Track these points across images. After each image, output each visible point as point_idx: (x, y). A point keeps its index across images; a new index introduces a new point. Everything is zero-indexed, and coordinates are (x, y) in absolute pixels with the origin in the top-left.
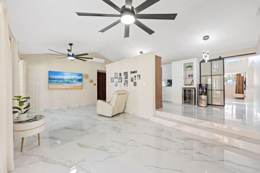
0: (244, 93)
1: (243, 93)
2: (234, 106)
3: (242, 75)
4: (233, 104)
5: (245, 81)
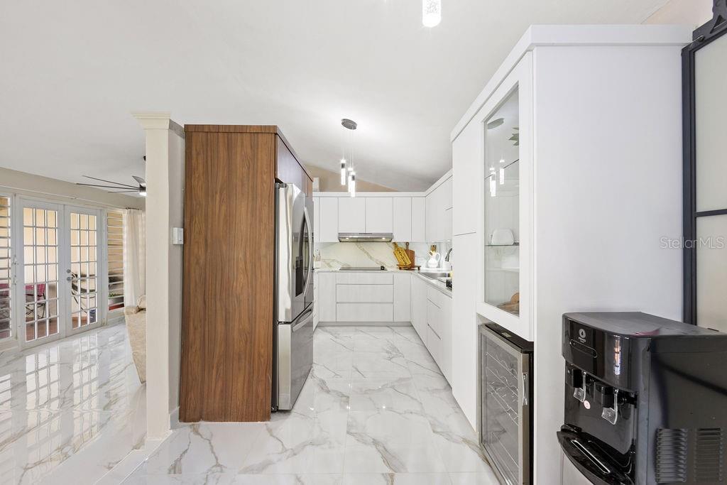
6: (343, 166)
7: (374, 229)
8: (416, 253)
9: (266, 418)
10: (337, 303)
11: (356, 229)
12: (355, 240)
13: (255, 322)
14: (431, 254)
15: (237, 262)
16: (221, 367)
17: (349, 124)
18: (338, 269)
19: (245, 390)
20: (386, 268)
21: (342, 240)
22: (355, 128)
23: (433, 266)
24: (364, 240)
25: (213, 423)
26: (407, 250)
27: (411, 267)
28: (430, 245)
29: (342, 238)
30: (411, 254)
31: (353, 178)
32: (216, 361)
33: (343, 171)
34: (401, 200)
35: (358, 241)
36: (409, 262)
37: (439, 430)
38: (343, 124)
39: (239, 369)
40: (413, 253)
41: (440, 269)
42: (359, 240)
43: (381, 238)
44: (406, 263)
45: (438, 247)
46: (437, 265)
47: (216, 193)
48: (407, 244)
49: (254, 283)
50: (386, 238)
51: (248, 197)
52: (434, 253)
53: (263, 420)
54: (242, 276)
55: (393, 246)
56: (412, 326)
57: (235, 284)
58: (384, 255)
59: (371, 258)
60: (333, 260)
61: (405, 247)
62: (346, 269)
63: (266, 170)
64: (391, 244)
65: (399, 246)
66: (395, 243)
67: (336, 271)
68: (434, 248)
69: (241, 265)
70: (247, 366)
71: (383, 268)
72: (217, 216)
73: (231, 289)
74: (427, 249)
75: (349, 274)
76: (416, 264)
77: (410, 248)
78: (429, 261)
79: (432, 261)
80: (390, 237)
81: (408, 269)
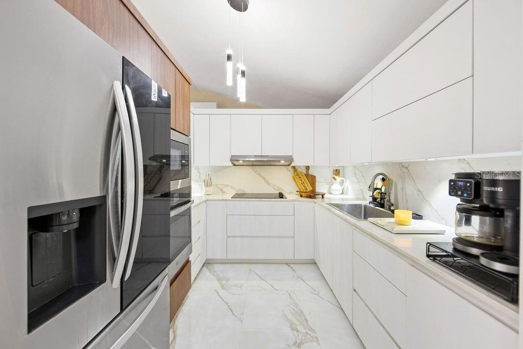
6: (229, 58)
7: (270, 151)
8: (317, 178)
10: (228, 237)
11: (252, 150)
12: (251, 164)
14: (335, 179)
18: (229, 198)
20: (285, 194)
21: (236, 163)
23: (336, 192)
24: (261, 164)
26: (307, 175)
27: (312, 195)
28: (332, 169)
29: (234, 160)
30: (312, 180)
31: (243, 73)
33: (229, 65)
34: (302, 117)
35: (253, 165)
36: (310, 188)
40: (314, 178)
41: (344, 196)
42: (255, 163)
43: (279, 161)
44: (306, 189)
45: (341, 171)
46: (341, 192)
48: (308, 168)
50: (286, 161)
52: (338, 179)
55: (292, 171)
56: (316, 263)
58: (283, 180)
59: (268, 183)
60: (227, 186)
61: (304, 171)
62: (239, 196)
64: (289, 168)
65: (299, 170)
66: (294, 167)
67: (226, 200)
68: (337, 172)
71: (281, 196)
74: (329, 174)
75: (243, 203)
76: (319, 189)
77: (311, 172)
78: (333, 187)
79: (336, 187)
80: (290, 160)
81: (310, 197)
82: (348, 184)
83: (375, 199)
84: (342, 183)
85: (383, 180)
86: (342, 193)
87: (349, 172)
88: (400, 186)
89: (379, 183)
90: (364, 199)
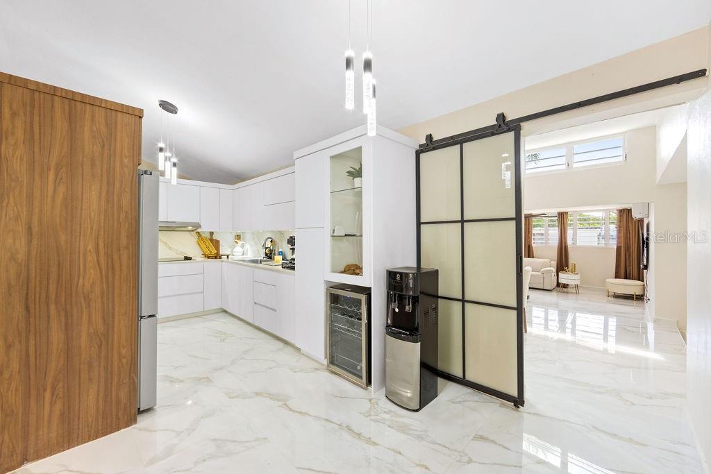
0: (645, 281)
1: (640, 278)
2: (610, 319)
3: (636, 215)
4: (606, 314)
5: (645, 237)
6: (161, 150)
8: (220, 242)
9: (131, 421)
13: (113, 321)
14: (237, 243)
15: (85, 255)
16: (60, 385)
17: (167, 106)
19: (101, 401)
22: (176, 113)
23: (238, 254)
25: (43, 460)
26: (211, 240)
27: (218, 256)
28: (234, 234)
30: (216, 244)
31: (175, 165)
32: (49, 380)
33: (161, 156)
36: (214, 251)
37: (297, 370)
38: (160, 105)
39: (90, 379)
40: (218, 242)
43: (186, 227)
44: (211, 252)
45: (242, 236)
46: (242, 253)
47: (49, 169)
48: (212, 234)
49: (110, 278)
51: (101, 181)
52: (240, 243)
53: (127, 426)
54: (92, 271)
55: (196, 236)
57: (81, 281)
58: (186, 244)
59: (170, 248)
61: (209, 236)
63: (127, 154)
64: (194, 233)
65: (203, 235)
66: (199, 233)
68: (238, 237)
69: (91, 258)
70: (103, 374)
71: (188, 258)
72: (49, 199)
73: (74, 288)
74: (231, 238)
76: (221, 253)
77: (215, 237)
78: (235, 250)
79: (238, 249)
80: (197, 226)
81: (216, 258)
82: (247, 246)
83: (266, 255)
84: (243, 246)
85: (271, 241)
86: (243, 255)
87: (248, 236)
88: (280, 245)
89: (269, 244)
90: (260, 256)
